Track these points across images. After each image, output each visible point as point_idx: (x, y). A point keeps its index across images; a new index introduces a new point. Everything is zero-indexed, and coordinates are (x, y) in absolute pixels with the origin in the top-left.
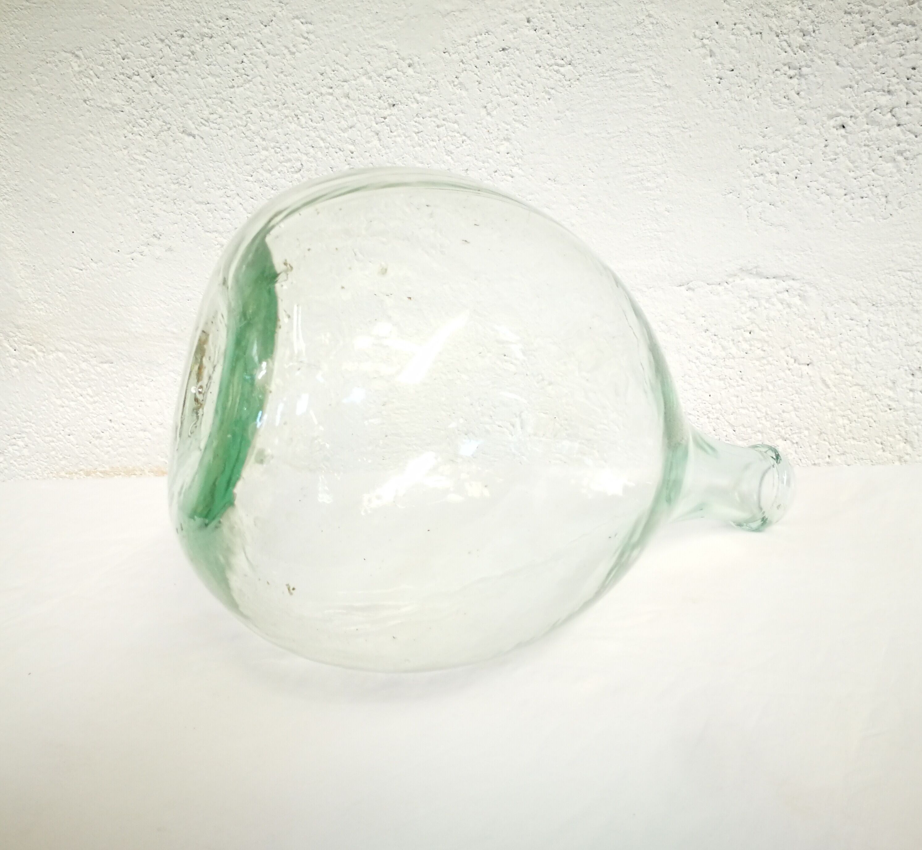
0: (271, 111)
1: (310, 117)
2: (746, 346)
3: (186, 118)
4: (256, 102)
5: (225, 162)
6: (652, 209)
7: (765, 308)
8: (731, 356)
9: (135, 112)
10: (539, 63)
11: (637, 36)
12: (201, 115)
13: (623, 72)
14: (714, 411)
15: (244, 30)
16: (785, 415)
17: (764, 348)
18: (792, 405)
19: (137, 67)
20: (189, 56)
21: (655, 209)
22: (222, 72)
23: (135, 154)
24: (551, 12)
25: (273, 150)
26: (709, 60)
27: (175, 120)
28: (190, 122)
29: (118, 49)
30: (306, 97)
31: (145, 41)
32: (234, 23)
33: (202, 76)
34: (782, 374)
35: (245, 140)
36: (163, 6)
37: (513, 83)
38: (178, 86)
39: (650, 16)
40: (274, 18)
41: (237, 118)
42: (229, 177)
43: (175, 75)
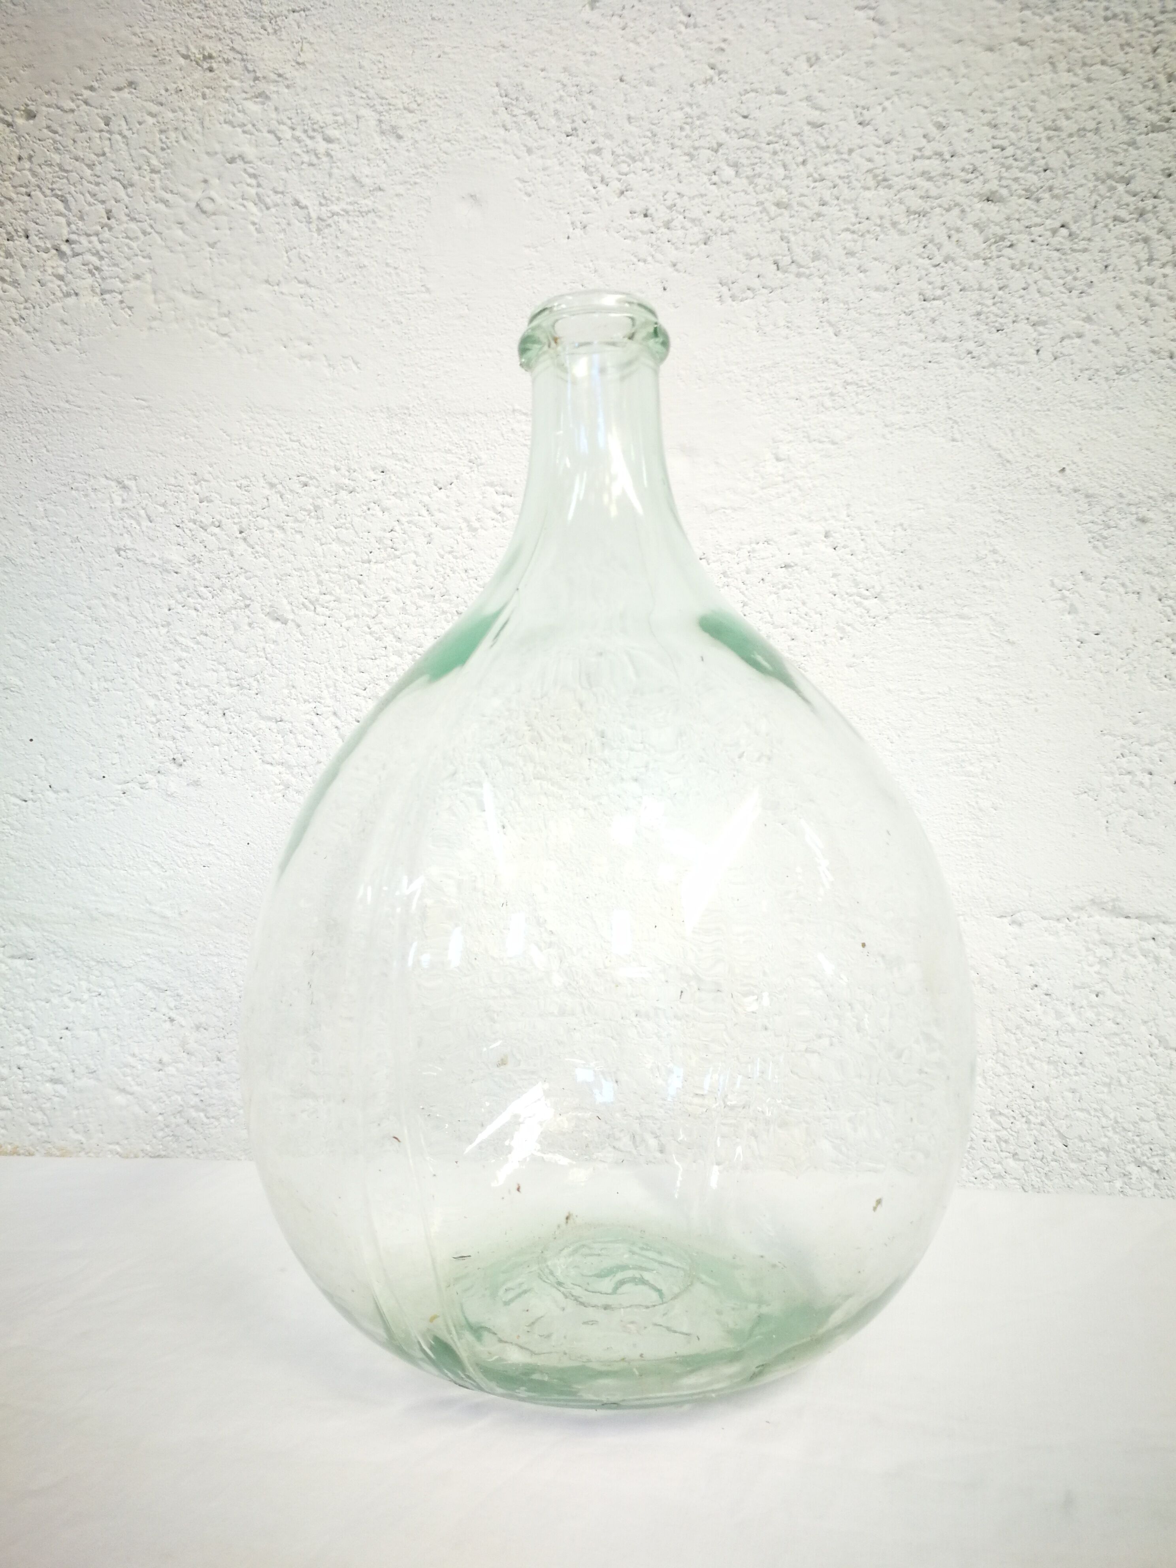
0: (421, 603)
2: (1090, 1014)
3: (281, 595)
4: (400, 586)
5: (327, 664)
6: (973, 804)
7: (1123, 961)
8: (1069, 1028)
9: (198, 576)
10: (835, 589)
11: (974, 573)
12: (306, 593)
13: (951, 616)
14: (1038, 1111)
15: (406, 488)
16: (1143, 1125)
17: (1118, 1020)
18: (1155, 1111)
19: (221, 515)
20: (309, 512)
21: (977, 803)
22: (357, 539)
23: (181, 634)
24: (859, 528)
26: (1068, 618)
27: (261, 596)
28: (285, 601)
29: (198, 488)
31: (245, 482)
32: (393, 478)
33: (324, 540)
34: (1141, 1062)
35: (368, 637)
36: (288, 440)
37: (794, 611)
38: (281, 549)
39: (994, 552)
40: (455, 481)
41: (363, 604)
42: (327, 686)
43: (279, 534)
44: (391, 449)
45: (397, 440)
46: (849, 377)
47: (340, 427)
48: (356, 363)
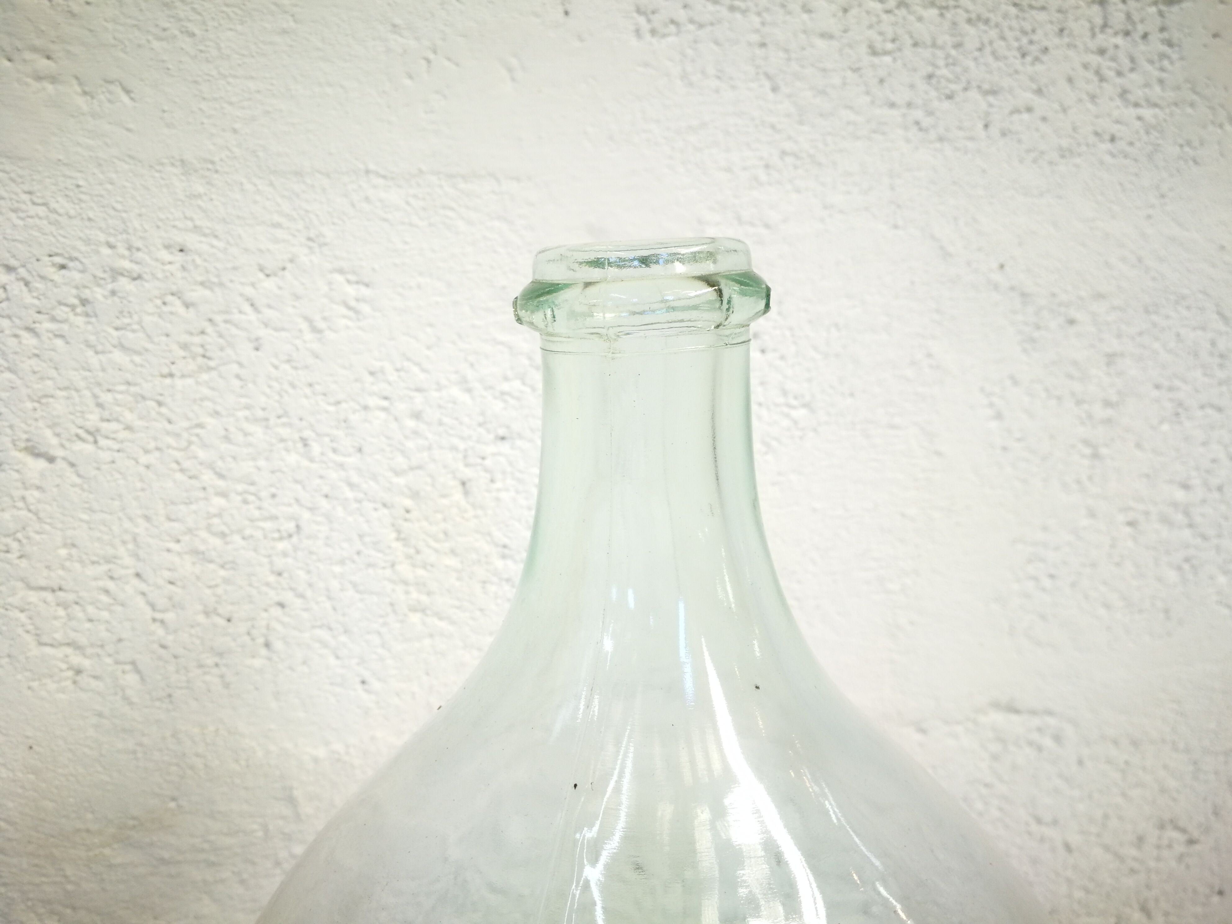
0: (249, 427)
1: (334, 445)
3: (41, 424)
4: (219, 408)
5: (121, 514)
12: (80, 422)
13: (881, 427)
15: (218, 276)
20: (73, 307)
22: (149, 346)
25: (239, 498)
27: (11, 427)
28: (48, 433)
30: (332, 409)
32: (198, 261)
33: (100, 348)
35: (179, 476)
36: (29, 203)
38: (33, 362)
40: (289, 266)
41: (168, 433)
42: (124, 542)
43: (28, 339)
44: (191, 219)
45: (200, 207)
46: (788, 146)
47: (109, 187)
48: (128, 92)
